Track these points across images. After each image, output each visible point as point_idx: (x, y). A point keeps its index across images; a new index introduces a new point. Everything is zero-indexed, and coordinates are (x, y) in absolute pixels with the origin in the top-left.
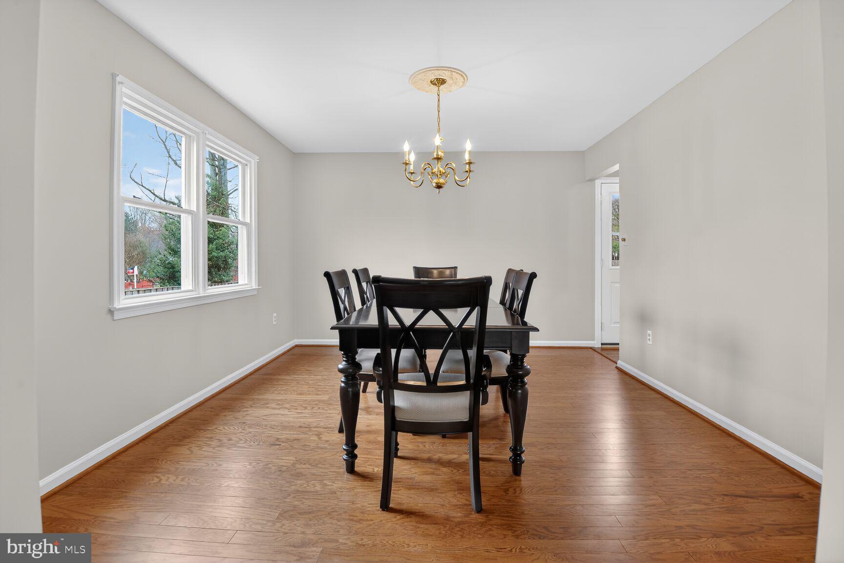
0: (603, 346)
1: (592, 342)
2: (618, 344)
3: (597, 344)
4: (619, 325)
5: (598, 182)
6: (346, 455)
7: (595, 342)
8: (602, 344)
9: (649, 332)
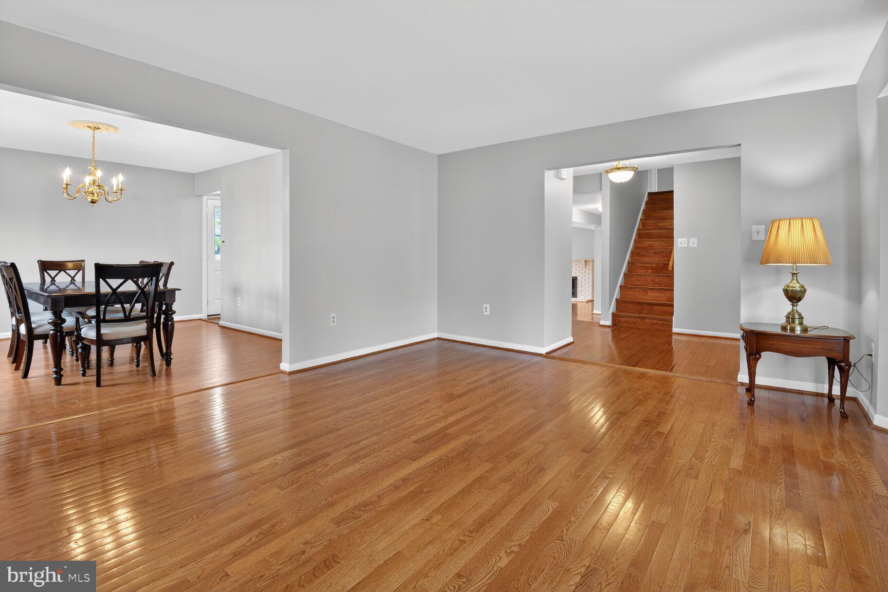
0: (209, 317)
1: (201, 315)
2: (220, 315)
3: (204, 317)
4: (220, 301)
5: (205, 198)
6: (55, 374)
7: (203, 315)
8: (208, 316)
9: (238, 298)
